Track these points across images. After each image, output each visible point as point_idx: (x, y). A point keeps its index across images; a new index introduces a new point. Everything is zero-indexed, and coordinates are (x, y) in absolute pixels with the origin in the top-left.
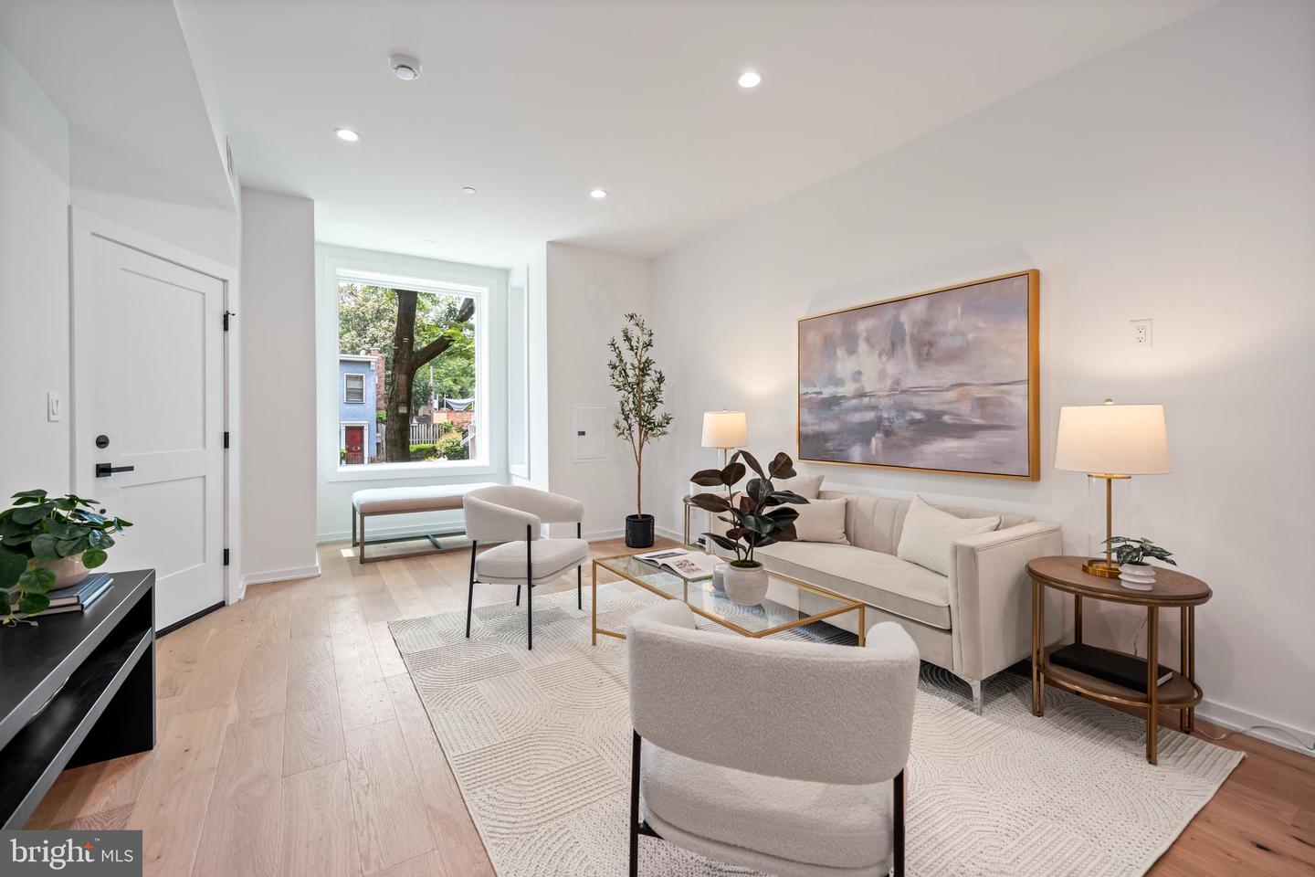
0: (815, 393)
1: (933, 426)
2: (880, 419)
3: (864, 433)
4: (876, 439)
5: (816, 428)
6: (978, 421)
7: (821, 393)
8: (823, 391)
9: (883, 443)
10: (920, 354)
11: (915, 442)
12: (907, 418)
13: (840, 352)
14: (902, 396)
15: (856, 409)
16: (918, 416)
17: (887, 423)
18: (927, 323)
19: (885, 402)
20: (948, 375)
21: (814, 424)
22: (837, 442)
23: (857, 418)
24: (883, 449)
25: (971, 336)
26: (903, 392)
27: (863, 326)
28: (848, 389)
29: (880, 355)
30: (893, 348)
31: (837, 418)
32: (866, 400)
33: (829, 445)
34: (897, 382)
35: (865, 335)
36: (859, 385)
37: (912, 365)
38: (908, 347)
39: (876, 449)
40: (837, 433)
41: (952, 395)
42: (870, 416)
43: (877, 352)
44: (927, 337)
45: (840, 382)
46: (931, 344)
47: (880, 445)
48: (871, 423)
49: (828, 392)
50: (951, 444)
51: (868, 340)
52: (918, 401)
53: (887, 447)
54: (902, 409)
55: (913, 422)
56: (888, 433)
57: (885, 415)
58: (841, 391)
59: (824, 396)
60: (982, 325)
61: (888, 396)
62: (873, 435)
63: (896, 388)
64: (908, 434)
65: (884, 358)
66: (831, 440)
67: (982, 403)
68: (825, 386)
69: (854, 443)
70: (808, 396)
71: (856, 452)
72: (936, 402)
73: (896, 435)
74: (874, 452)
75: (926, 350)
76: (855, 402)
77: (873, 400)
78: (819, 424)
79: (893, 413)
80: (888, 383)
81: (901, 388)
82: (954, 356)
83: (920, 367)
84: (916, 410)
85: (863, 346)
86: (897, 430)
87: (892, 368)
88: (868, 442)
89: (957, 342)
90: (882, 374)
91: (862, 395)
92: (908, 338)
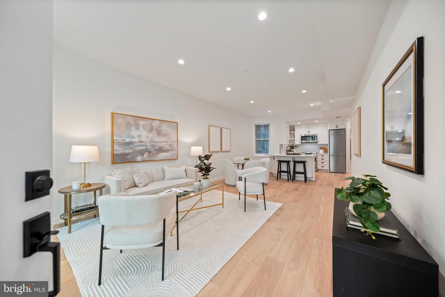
0: (121, 140)
1: (161, 150)
2: (147, 149)
3: (142, 153)
4: (146, 154)
5: (123, 152)
6: (170, 149)
7: (125, 140)
8: (126, 139)
9: (148, 155)
10: (158, 134)
11: (157, 154)
12: (155, 148)
13: (133, 128)
14: (153, 143)
15: (139, 146)
16: (157, 148)
17: (149, 150)
18: (159, 127)
19: (148, 144)
20: (164, 139)
21: (121, 150)
22: (132, 156)
23: (139, 148)
24: (148, 157)
25: (168, 132)
26: (153, 142)
27: (141, 123)
28: (136, 140)
29: (147, 132)
30: (151, 130)
31: (132, 148)
32: (142, 143)
33: (129, 157)
34: (152, 139)
35: (142, 125)
36: (140, 139)
37: (156, 136)
38: (155, 131)
39: (146, 157)
40: (132, 153)
41: (165, 143)
42: (144, 148)
43: (146, 131)
44: (159, 130)
45: (133, 137)
46: (160, 132)
47: (147, 156)
48: (144, 150)
49: (127, 140)
50: (164, 154)
51: (143, 127)
52: (157, 144)
53: (149, 156)
54: (153, 146)
55: (156, 149)
56: (149, 152)
57: (148, 147)
58: (133, 140)
59: (126, 141)
60: (170, 130)
61: (149, 143)
62: (145, 153)
63: (152, 141)
64: (154, 152)
65: (148, 133)
66: (129, 155)
67: (170, 145)
68: (127, 138)
69: (138, 155)
70: (118, 141)
71: (139, 158)
72: (161, 145)
73: (151, 152)
74: (145, 158)
75: (159, 133)
76: (138, 144)
77: (145, 143)
78: (124, 150)
79: (151, 147)
80: (150, 139)
81: (153, 141)
82: (165, 135)
83: (158, 136)
84: (157, 146)
85: (141, 128)
86: (152, 151)
87: (151, 135)
88: (143, 155)
89: (165, 132)
90: (148, 137)
91: (141, 142)
92: (155, 129)
